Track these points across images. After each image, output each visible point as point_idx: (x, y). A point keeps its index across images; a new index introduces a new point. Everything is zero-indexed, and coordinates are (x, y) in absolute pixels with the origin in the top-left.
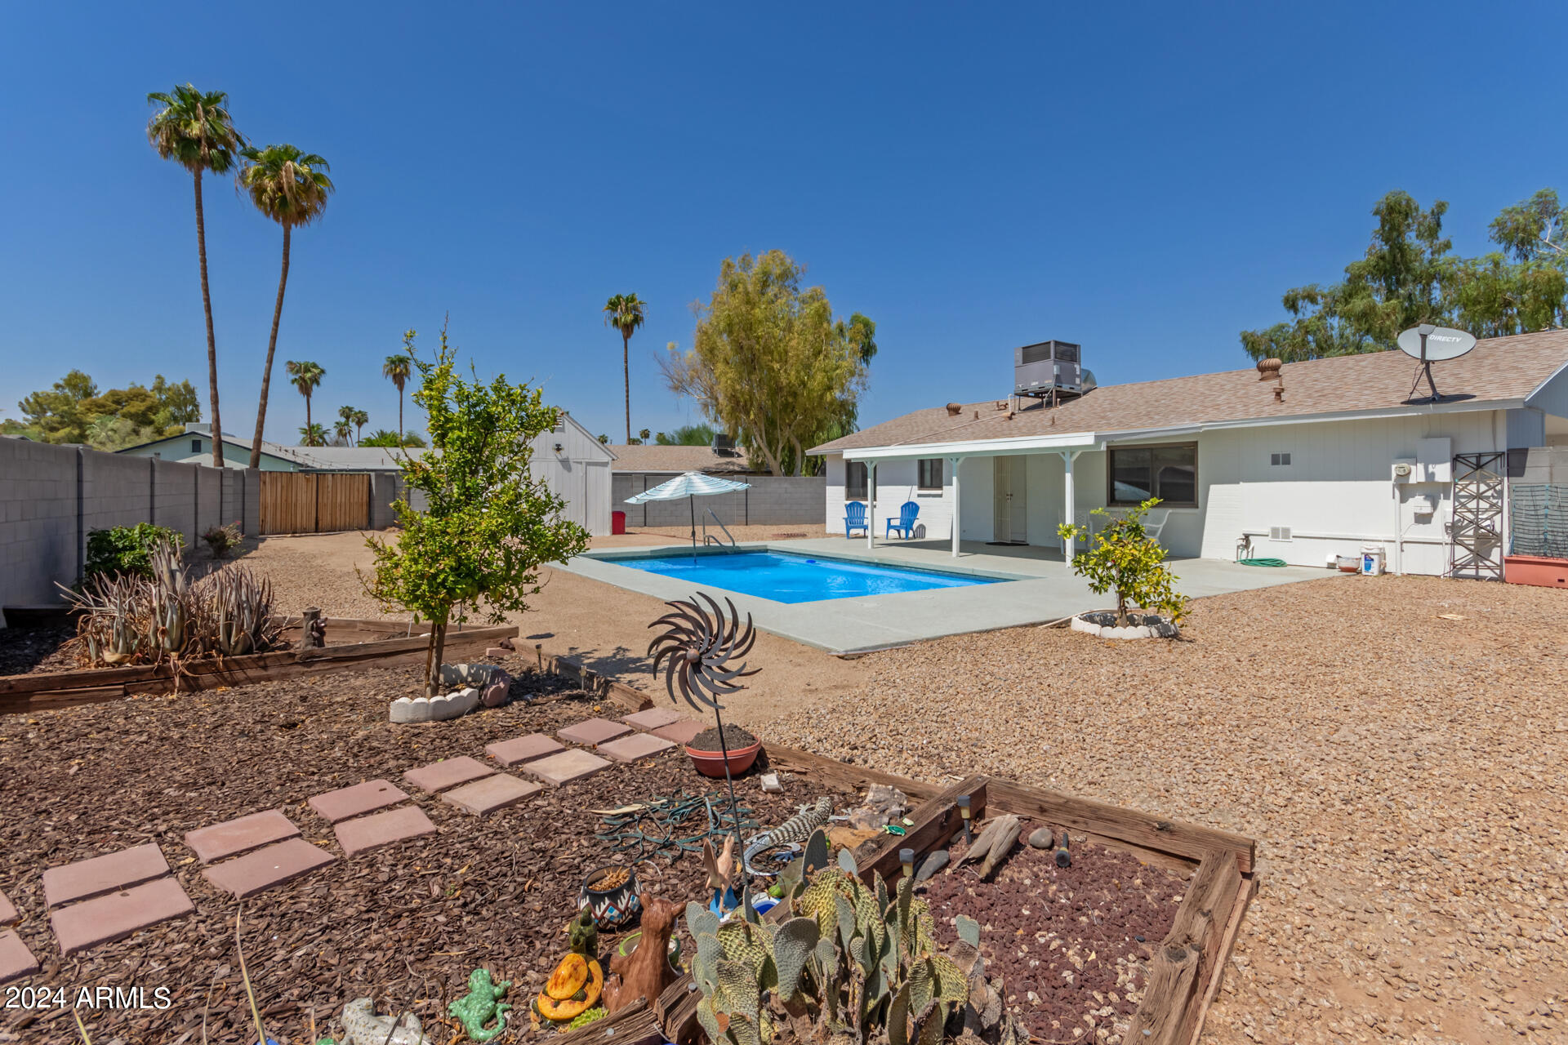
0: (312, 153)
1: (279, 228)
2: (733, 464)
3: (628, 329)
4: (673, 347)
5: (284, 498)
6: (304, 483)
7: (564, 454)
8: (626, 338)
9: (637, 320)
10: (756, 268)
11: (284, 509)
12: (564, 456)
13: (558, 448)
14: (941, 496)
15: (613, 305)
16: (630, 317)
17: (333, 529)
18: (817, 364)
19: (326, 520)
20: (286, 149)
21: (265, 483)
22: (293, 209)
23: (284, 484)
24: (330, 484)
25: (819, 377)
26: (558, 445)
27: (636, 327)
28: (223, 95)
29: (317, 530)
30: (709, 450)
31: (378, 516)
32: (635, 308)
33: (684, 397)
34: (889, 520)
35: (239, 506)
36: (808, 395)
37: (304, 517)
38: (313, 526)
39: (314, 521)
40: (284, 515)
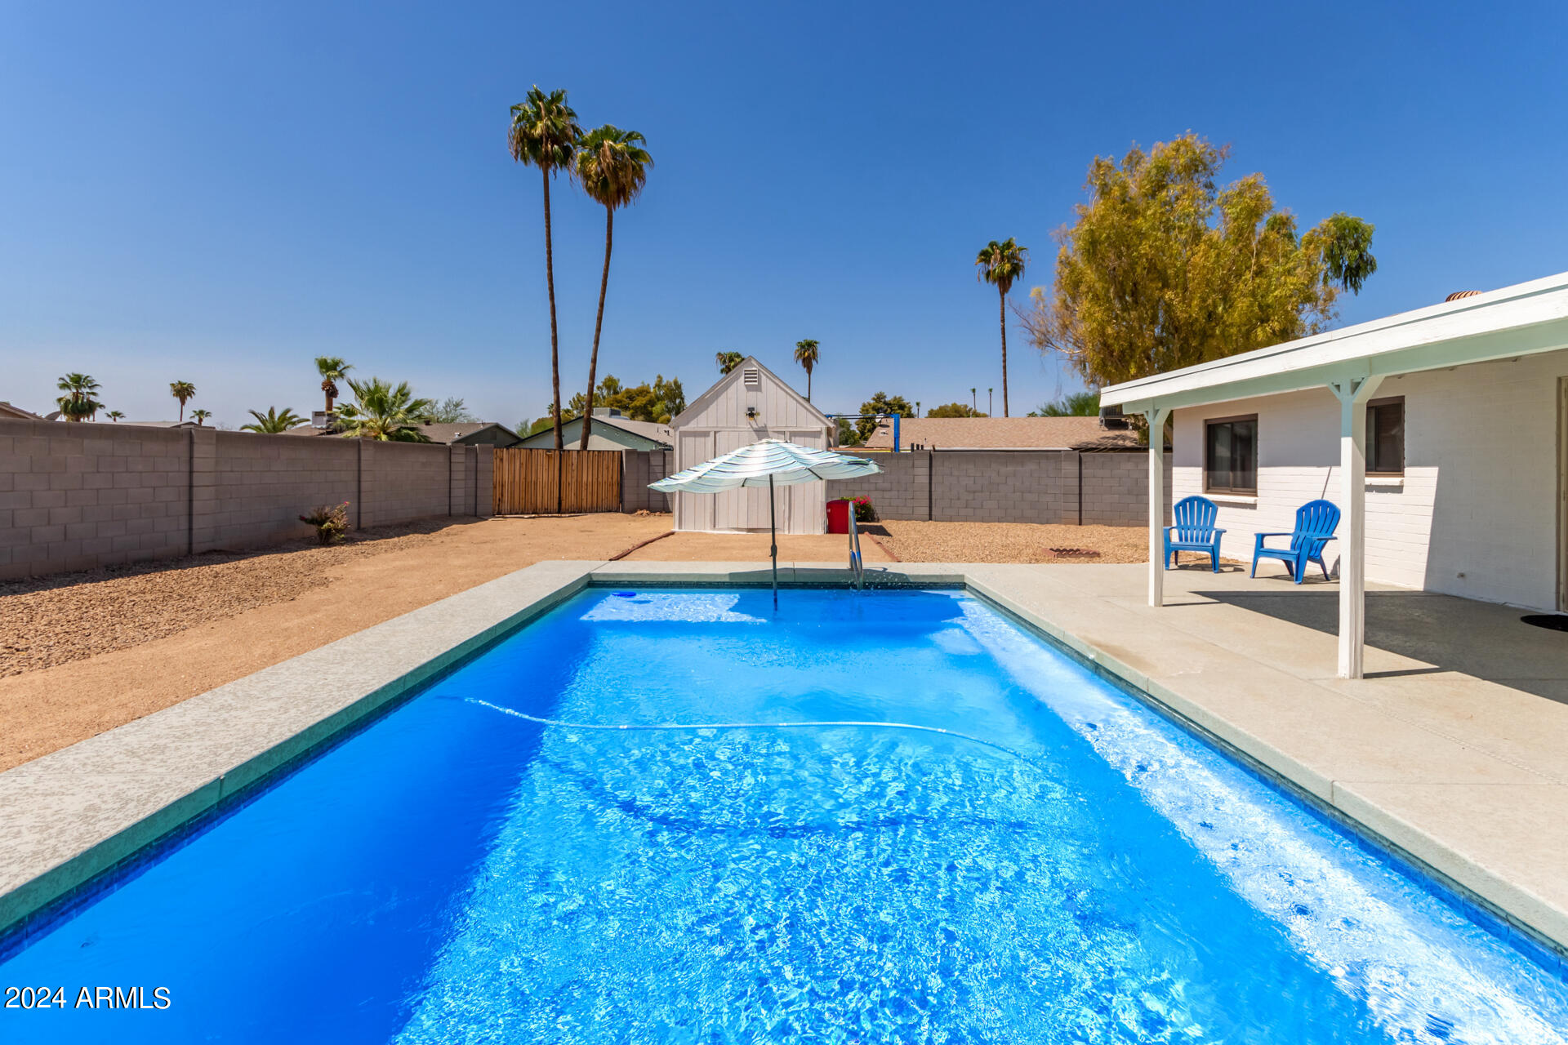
0: (631, 130)
1: (604, 208)
2: (1124, 438)
3: (1004, 282)
4: (1039, 293)
5: (523, 476)
6: (545, 461)
7: (760, 421)
8: (1003, 293)
9: (1016, 269)
10: (1148, 164)
11: (523, 488)
12: (761, 424)
13: (752, 414)
14: (1398, 489)
15: (985, 256)
16: (1007, 267)
17: (579, 510)
18: (1242, 286)
19: (570, 499)
20: (607, 128)
21: (502, 460)
22: (613, 187)
23: (523, 461)
24: (575, 462)
25: (1242, 304)
26: (751, 409)
27: (1015, 278)
28: (563, 92)
29: (560, 510)
30: (1096, 421)
31: (629, 497)
32: (1013, 257)
33: (1049, 353)
34: (1261, 538)
35: (471, 484)
36: (1222, 332)
37: (545, 495)
38: (556, 506)
39: (556, 501)
40: (523, 495)
